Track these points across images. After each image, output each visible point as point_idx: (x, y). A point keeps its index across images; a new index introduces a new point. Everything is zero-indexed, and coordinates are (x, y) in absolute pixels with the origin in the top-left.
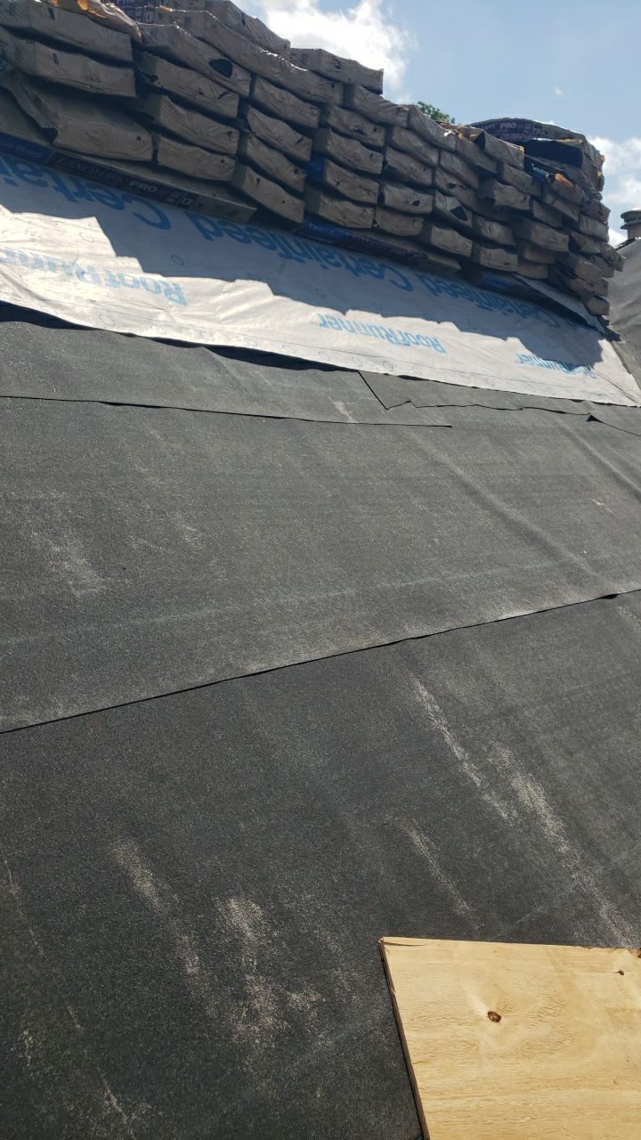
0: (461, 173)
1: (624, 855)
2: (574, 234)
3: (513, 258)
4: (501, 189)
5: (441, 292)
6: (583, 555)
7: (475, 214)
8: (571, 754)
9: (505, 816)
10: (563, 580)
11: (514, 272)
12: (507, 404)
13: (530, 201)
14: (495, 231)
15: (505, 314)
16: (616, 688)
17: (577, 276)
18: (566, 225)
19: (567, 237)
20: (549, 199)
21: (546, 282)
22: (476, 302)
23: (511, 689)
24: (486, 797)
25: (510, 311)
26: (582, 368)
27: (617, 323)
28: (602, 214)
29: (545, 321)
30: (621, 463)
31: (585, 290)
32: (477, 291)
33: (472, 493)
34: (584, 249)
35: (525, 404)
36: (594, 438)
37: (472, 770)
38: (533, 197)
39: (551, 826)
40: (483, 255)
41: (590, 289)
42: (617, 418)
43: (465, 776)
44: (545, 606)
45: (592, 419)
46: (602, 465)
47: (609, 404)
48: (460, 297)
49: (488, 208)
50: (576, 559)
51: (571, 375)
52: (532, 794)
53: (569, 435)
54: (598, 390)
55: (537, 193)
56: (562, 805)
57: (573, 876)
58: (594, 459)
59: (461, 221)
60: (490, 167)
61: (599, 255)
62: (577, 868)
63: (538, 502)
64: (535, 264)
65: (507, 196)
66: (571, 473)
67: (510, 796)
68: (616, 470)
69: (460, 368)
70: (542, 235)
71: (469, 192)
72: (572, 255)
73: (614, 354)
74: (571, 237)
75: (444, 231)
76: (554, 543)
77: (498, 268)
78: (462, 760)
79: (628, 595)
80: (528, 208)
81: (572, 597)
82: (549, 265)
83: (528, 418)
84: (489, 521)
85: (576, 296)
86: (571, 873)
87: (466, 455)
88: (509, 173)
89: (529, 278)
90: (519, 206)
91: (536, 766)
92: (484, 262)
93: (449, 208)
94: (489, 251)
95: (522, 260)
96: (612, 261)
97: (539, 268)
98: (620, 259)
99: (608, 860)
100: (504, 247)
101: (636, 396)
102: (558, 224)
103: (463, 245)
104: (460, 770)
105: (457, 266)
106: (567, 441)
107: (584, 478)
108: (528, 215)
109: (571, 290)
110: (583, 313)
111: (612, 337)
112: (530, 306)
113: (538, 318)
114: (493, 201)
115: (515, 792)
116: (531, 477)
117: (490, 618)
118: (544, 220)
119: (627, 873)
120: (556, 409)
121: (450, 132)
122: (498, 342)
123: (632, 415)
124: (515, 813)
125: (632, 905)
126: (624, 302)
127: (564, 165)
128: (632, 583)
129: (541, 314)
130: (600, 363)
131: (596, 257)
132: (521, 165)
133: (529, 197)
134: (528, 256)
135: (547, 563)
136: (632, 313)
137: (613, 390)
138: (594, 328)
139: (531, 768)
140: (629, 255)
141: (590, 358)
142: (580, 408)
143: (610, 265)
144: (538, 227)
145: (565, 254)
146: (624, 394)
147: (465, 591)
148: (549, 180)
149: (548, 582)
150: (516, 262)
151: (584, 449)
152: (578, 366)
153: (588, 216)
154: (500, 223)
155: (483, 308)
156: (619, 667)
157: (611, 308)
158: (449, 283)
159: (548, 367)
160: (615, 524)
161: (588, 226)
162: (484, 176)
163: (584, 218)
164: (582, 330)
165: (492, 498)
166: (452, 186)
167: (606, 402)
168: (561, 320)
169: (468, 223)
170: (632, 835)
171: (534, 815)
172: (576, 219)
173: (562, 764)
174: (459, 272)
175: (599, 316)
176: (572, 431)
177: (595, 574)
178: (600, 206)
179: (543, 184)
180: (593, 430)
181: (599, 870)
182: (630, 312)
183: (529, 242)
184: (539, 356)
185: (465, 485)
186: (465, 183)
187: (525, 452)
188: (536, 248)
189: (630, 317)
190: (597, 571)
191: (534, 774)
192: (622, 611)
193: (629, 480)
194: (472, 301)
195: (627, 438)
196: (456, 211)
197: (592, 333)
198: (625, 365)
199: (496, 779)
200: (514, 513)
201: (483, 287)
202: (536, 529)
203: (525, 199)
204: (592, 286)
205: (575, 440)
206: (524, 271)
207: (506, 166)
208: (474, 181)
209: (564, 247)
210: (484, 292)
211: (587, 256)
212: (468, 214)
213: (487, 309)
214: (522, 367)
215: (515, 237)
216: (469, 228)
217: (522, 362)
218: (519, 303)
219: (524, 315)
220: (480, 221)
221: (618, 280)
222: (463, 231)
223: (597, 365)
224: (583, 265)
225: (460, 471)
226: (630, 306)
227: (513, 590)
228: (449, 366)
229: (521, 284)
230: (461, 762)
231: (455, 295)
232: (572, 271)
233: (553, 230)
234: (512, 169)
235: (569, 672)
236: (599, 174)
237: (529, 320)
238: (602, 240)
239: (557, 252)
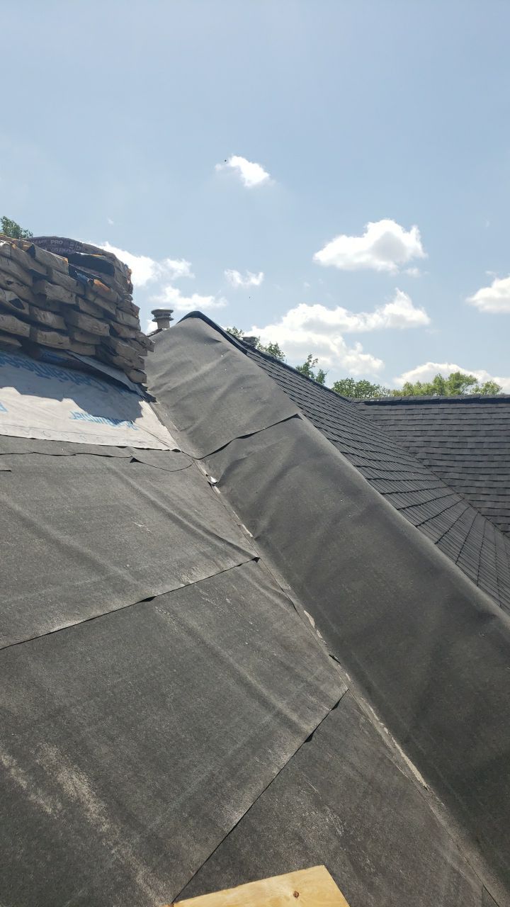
0: (16, 273)
1: (158, 820)
2: (112, 323)
3: (66, 339)
4: (51, 288)
5: (4, 363)
6: (126, 568)
7: (31, 304)
8: (112, 739)
9: (49, 810)
10: (110, 590)
11: (68, 350)
12: (62, 451)
13: (76, 298)
14: (49, 318)
15: (60, 380)
16: (153, 675)
17: (118, 355)
18: (107, 317)
19: (107, 325)
20: (91, 297)
21: (94, 357)
22: (35, 372)
23: (60, 691)
24: (33, 797)
25: (66, 379)
26: (125, 422)
27: (152, 389)
28: (134, 311)
29: (97, 387)
30: (157, 492)
31: (126, 365)
32: (37, 363)
33: (28, 524)
34: (122, 335)
35: (77, 451)
36: (136, 475)
37: (18, 774)
38: (78, 295)
39: (94, 808)
40: (39, 336)
41: (129, 364)
42: (155, 459)
43: (11, 782)
44: (93, 614)
45: (134, 460)
46: (142, 495)
47: (148, 449)
48: (21, 367)
49: (41, 301)
50: (120, 572)
51: (117, 427)
52: (76, 784)
53: (115, 473)
54: (139, 438)
55: (81, 292)
56: (103, 787)
57: (113, 852)
58: (137, 492)
59: (20, 310)
60: (42, 271)
61: (134, 339)
62: (116, 843)
63: (89, 528)
64: (84, 344)
65: (56, 292)
66: (116, 503)
67: (55, 790)
68: (153, 499)
69: (20, 423)
70: (87, 323)
71: (25, 288)
72: (112, 338)
73: (151, 412)
74: (110, 325)
75: (4, 317)
76: (102, 562)
77: (53, 346)
78: (11, 767)
79: (163, 596)
80: (75, 303)
81: (117, 604)
82: (96, 346)
83: (79, 462)
84: (45, 548)
85: (120, 369)
86: (111, 849)
87: (24, 494)
88: (56, 276)
89: (81, 355)
90: (66, 301)
91: (80, 756)
92: (40, 341)
93: (8, 300)
94: (44, 333)
95: (73, 341)
96: (145, 344)
97: (87, 347)
98: (151, 343)
99: (144, 827)
100: (56, 330)
101: (168, 442)
102: (101, 316)
103: (23, 328)
104: (7, 777)
105: (18, 344)
106: (113, 478)
107: (128, 507)
108: (76, 308)
109: (115, 365)
110: (125, 380)
111: (150, 399)
112: (83, 376)
113: (90, 384)
114: (46, 296)
115: (60, 786)
116: (83, 508)
117: (42, 632)
118: (89, 312)
119: (161, 836)
120: (105, 453)
121: (5, 242)
122: (55, 402)
123: (166, 457)
124: (59, 806)
125: (165, 864)
126: (157, 374)
127: (101, 274)
128: (166, 586)
129: (92, 382)
130: (141, 419)
131: (132, 341)
132: (67, 271)
133: (75, 295)
134: (78, 338)
135: (95, 578)
136: (164, 382)
137: (151, 438)
138: (135, 392)
139: (77, 760)
140: (159, 341)
141: (133, 414)
142: (124, 453)
143: (144, 347)
144: (84, 317)
145: (108, 338)
146: (160, 441)
147: (19, 611)
148: (89, 284)
149: (96, 594)
150: (68, 342)
151: (128, 484)
152: (122, 421)
153: (122, 310)
154: (54, 313)
155: (42, 376)
156: (155, 657)
157: (148, 378)
158: (12, 357)
159: (98, 422)
160: (153, 540)
161: (124, 318)
162: (37, 278)
163: (120, 312)
164: (125, 394)
165: (48, 527)
166: (9, 283)
167: (145, 447)
168: (107, 386)
169: (26, 311)
170: (165, 800)
171: (79, 803)
172: (114, 313)
173: (104, 750)
174: (21, 348)
175: (140, 385)
176: (117, 471)
177: (136, 582)
178: (132, 305)
179: (86, 287)
180: (134, 468)
181: (137, 839)
182: (162, 381)
183: (77, 327)
184: (89, 413)
185: (23, 519)
186: (21, 281)
187: (77, 489)
188: (84, 333)
189: (162, 385)
190: (137, 580)
191: (79, 765)
192: (158, 610)
193: (164, 506)
194: (32, 371)
195: (162, 474)
196: (15, 302)
197: (133, 396)
198: (160, 420)
199: (43, 779)
200: (66, 539)
201: (43, 360)
202: (87, 550)
203: (72, 296)
204: (131, 361)
205: (121, 478)
206: (75, 349)
207: (54, 271)
208: (29, 281)
209: (107, 333)
210: (43, 364)
211: (125, 340)
212: (26, 305)
213: (46, 377)
214: (76, 422)
215: (67, 324)
216: (25, 315)
217: (75, 418)
218: (73, 373)
219: (78, 382)
220: (36, 311)
221: (150, 357)
222: (21, 317)
223: (138, 420)
224: (122, 347)
225: (17, 508)
226: (161, 377)
227: (65, 604)
228: (10, 422)
229: (73, 358)
230: (8, 770)
231: (17, 366)
232: (114, 351)
233: (96, 320)
234: (59, 273)
235: (113, 668)
236: (129, 282)
237: (82, 386)
238: (136, 329)
239: (101, 336)
